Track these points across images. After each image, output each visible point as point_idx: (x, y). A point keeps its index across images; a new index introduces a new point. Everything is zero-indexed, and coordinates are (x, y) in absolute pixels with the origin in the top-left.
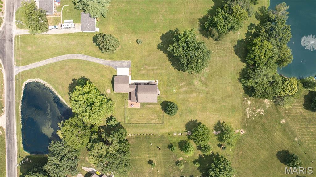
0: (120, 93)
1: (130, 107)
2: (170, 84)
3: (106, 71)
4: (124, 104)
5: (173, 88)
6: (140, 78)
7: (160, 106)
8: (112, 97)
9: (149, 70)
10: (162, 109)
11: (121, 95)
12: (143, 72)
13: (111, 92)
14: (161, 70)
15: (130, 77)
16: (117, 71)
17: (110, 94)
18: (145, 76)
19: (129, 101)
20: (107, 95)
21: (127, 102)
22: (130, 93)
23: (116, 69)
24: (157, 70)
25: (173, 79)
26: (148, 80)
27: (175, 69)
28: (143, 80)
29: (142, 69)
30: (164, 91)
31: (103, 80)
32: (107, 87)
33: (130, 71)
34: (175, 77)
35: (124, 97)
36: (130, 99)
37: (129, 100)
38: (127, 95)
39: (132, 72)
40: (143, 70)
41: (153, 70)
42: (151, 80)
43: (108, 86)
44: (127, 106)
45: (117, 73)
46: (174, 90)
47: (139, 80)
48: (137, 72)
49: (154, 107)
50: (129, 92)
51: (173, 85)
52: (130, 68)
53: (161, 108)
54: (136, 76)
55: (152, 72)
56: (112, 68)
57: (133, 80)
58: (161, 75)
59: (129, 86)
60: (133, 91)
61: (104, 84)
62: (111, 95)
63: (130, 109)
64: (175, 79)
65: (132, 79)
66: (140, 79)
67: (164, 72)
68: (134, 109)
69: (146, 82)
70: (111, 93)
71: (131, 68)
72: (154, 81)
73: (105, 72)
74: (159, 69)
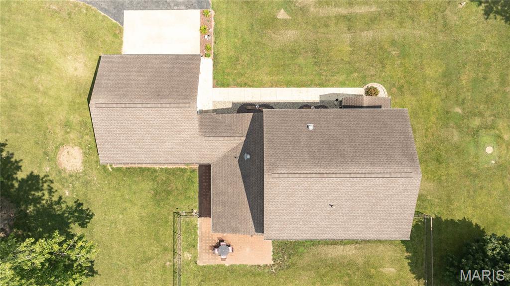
0: (142, 170)
1: (206, 259)
2: (458, 110)
3: (54, 32)
4: (169, 244)
5: (482, 132)
6: (270, 73)
7: (402, 255)
8: (90, 196)
9: (327, 26)
10: (413, 271)
11: (147, 186)
12: (291, 35)
13: (84, 162)
14: (401, 24)
15: (206, 66)
16: (121, 31)
17: (78, 178)
18: (301, 60)
19: (204, 225)
20: (63, 180)
21: (191, 229)
22: (205, 171)
23: (119, 18)
24: (373, 20)
25: (475, 81)
26: (321, 85)
27: (487, 13)
28: (289, 84)
29: (282, 15)
30: (427, 152)
31: (37, 90)
32: (60, 132)
33: (203, 31)
34: (488, 65)
35: (169, 193)
36: (205, 211)
37: (200, 215)
38: (190, 180)
39: (217, 33)
40: (285, 21)
41: (349, 20)
42: (343, 84)
43: (67, 125)
44: (187, 256)
45: (121, 44)
46: (489, 150)
47: (262, 85)
48: (247, 37)
49: (360, 261)
50: (201, 166)
51: (481, 114)
52: (204, 15)
53: (406, 262)
54: (244, 57)
55: (348, 36)
56: (95, 16)
57: (228, 86)
58: (404, 55)
59: (202, 125)
60: (225, 157)
61: (41, 115)
62: (86, 183)
63: (208, 273)
64: (494, 77)
65: (219, 82)
66: (266, 78)
67: (417, 32)
68: (232, 270)
69: (312, 95)
70: (85, 173)
71: (213, 13)
72: (361, 91)
73: (50, 36)
74: (391, 15)
